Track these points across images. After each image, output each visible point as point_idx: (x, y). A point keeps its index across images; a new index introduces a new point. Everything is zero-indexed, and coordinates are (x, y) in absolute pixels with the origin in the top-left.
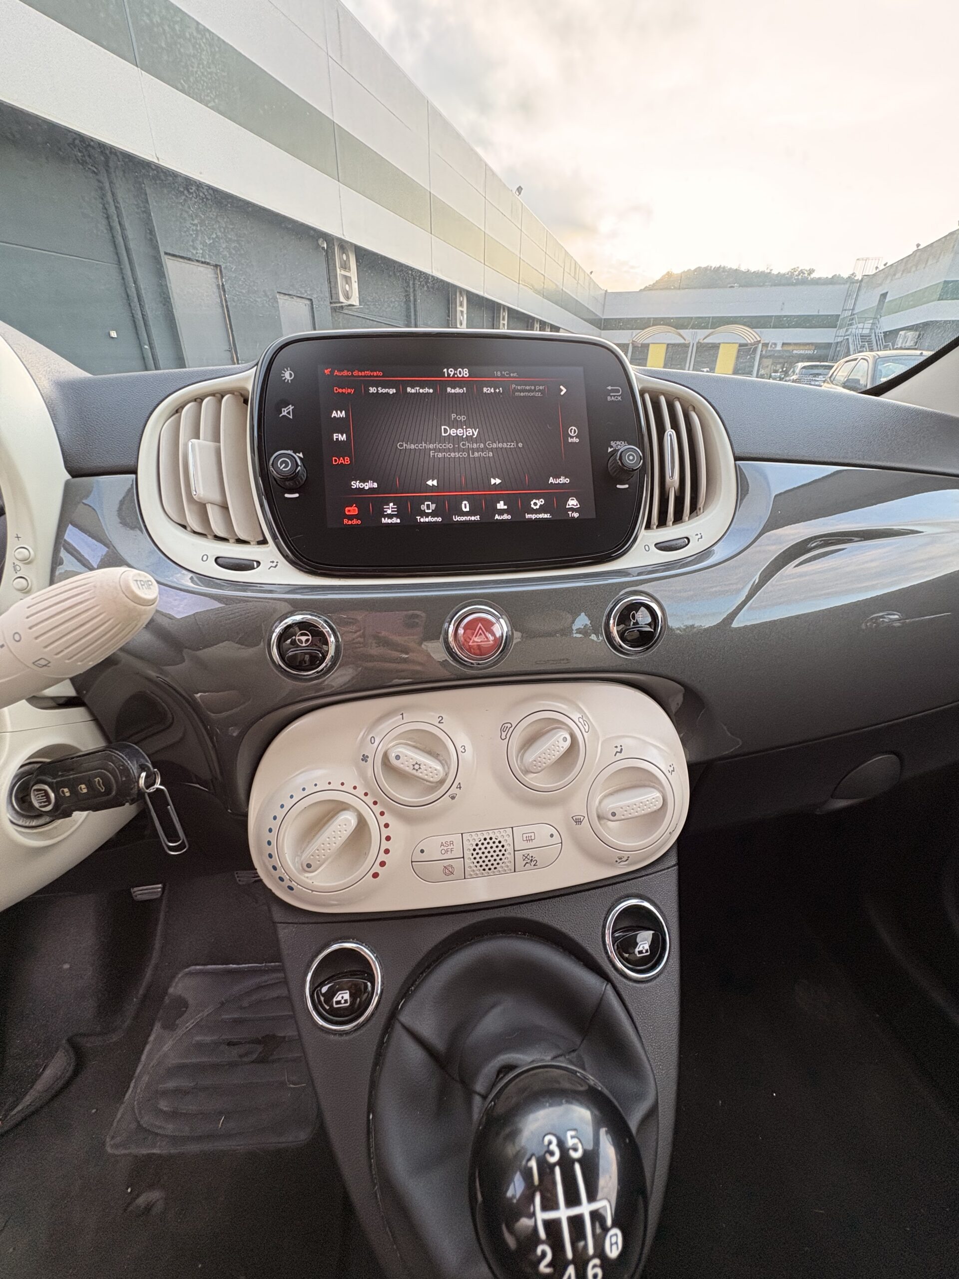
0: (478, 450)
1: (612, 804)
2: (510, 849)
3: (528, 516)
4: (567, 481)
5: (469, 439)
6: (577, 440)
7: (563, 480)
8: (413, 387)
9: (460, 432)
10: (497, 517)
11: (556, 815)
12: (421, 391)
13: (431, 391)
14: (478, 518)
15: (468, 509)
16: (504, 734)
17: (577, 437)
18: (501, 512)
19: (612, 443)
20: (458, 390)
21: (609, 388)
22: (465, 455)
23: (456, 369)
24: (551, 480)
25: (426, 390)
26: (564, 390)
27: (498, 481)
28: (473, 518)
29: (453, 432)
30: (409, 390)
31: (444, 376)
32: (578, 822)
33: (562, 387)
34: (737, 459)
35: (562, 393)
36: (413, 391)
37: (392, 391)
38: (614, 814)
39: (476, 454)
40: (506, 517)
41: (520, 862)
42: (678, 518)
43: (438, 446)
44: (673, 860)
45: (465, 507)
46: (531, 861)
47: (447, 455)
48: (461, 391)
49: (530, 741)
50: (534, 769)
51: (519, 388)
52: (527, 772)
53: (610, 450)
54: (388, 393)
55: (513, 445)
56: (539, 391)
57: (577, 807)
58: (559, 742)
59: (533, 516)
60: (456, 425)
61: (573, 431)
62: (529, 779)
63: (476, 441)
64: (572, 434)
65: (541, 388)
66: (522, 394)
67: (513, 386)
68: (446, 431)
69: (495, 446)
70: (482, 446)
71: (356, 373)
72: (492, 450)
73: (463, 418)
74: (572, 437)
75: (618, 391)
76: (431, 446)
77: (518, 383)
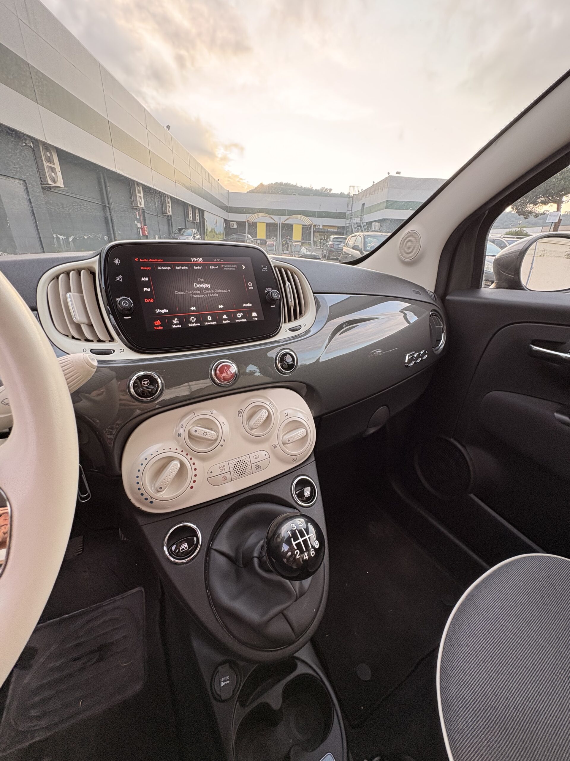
0: (211, 293)
1: (287, 437)
2: (249, 464)
3: (237, 321)
4: (251, 305)
5: (207, 289)
6: (252, 288)
7: (249, 305)
8: (178, 267)
9: (202, 286)
10: (224, 322)
11: (266, 446)
12: (182, 268)
13: (187, 268)
14: (215, 323)
15: (211, 319)
16: (240, 415)
17: (252, 286)
18: (225, 320)
19: (267, 289)
20: (199, 268)
21: (262, 266)
22: (206, 296)
23: (196, 259)
24: (244, 305)
25: (185, 268)
26: (244, 267)
27: (222, 306)
28: (213, 323)
29: (199, 286)
30: (177, 267)
31: (192, 262)
32: (275, 447)
33: (243, 266)
34: (314, 293)
35: (243, 268)
36: (179, 268)
37: (169, 268)
38: (289, 441)
39: (211, 295)
40: (228, 322)
41: (254, 469)
42: (296, 318)
43: (194, 292)
44: (313, 459)
45: (209, 318)
46: (258, 467)
47: (198, 296)
48: (200, 268)
49: (250, 417)
50: (254, 427)
51: (225, 266)
52: (252, 429)
53: (266, 292)
54: (167, 269)
55: (226, 291)
56: (234, 267)
57: (274, 441)
58: (263, 414)
59: (239, 321)
60: (201, 283)
61: (250, 284)
62: (253, 432)
63: (210, 289)
64: (250, 285)
65: (235, 266)
66: (227, 269)
67: (223, 265)
68: (196, 286)
69: (218, 291)
70: (213, 291)
71: (150, 260)
72: (217, 293)
73: (203, 280)
74: (250, 287)
75: (265, 267)
76: (190, 292)
77: (224, 264)
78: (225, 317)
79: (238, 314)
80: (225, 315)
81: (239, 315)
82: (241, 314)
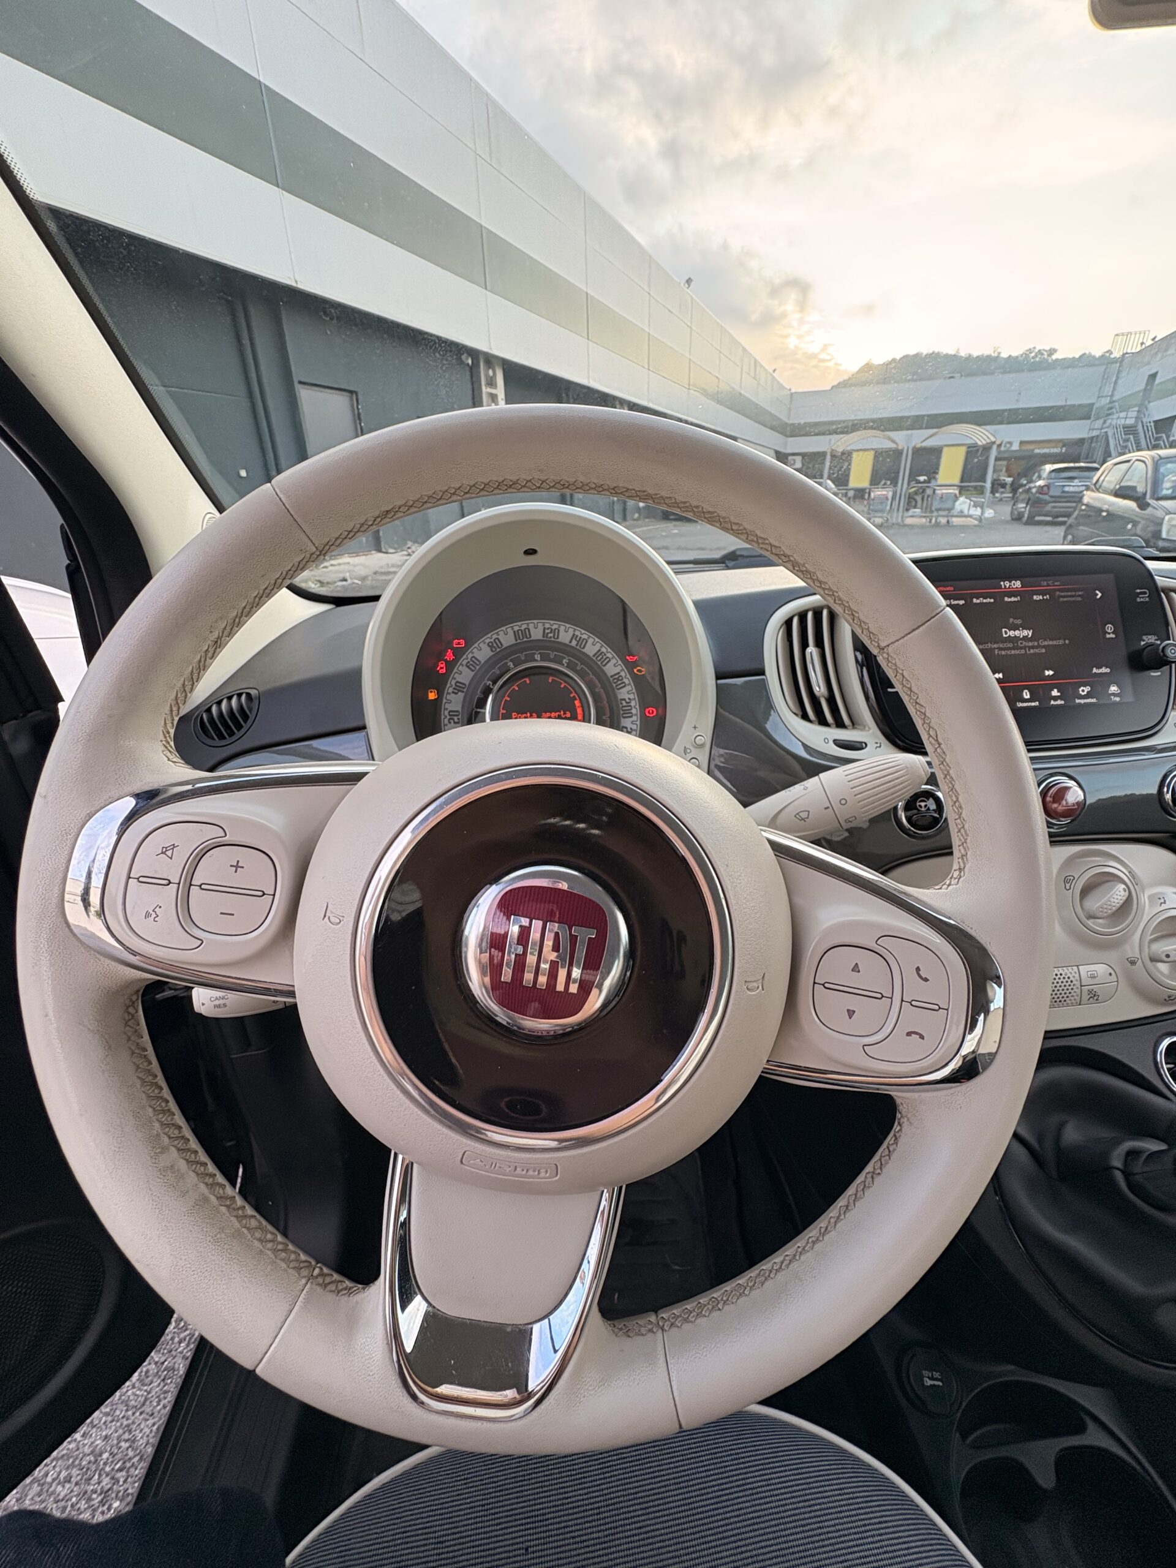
0: (1033, 647)
1: (1160, 947)
2: (1078, 984)
3: (1078, 701)
4: (1108, 670)
5: (1025, 638)
6: (1114, 636)
7: (1104, 670)
8: (977, 598)
9: (1017, 633)
10: (1052, 702)
11: (1113, 956)
12: (985, 601)
13: (992, 600)
14: (1037, 704)
15: (1028, 697)
16: (1068, 886)
17: (1113, 633)
18: (1056, 698)
19: (1144, 637)
20: (1013, 599)
21: (1138, 591)
22: (1023, 652)
23: (1010, 582)
24: (1095, 670)
25: (988, 600)
26: (1100, 595)
27: (1051, 673)
28: (1033, 704)
29: (1012, 633)
30: (975, 600)
31: (1001, 588)
32: (1133, 963)
33: (1097, 592)
35: (1098, 597)
36: (978, 601)
37: (962, 602)
38: (1168, 956)
39: (1032, 651)
40: (1059, 702)
41: (1085, 996)
43: (1001, 646)
45: (1026, 695)
46: (1094, 996)
47: (1009, 652)
48: (1016, 599)
49: (1086, 891)
50: (1100, 914)
51: (1062, 594)
52: (1090, 917)
53: (1142, 643)
54: (958, 604)
55: (1061, 642)
56: (1079, 596)
57: (1132, 949)
58: (1118, 894)
59: (1082, 701)
60: (1015, 628)
61: (1109, 628)
62: (1090, 922)
63: (1031, 640)
64: (1109, 631)
65: (1080, 593)
66: (1065, 599)
67: (1058, 593)
68: (1006, 633)
69: (1046, 643)
70: (1036, 644)
72: (1044, 647)
73: (1019, 622)
74: (1109, 633)
75: (1145, 593)
76: (996, 646)
77: (1060, 590)
78: (1055, 693)
79: (1082, 688)
80: (1056, 690)
81: (1083, 691)
82: (1087, 689)
